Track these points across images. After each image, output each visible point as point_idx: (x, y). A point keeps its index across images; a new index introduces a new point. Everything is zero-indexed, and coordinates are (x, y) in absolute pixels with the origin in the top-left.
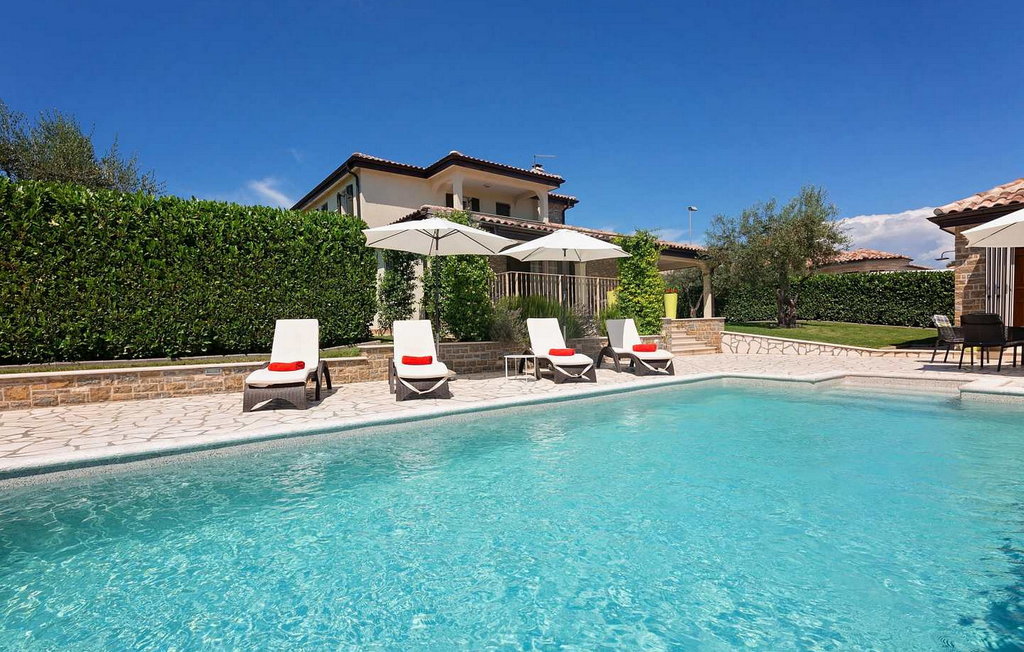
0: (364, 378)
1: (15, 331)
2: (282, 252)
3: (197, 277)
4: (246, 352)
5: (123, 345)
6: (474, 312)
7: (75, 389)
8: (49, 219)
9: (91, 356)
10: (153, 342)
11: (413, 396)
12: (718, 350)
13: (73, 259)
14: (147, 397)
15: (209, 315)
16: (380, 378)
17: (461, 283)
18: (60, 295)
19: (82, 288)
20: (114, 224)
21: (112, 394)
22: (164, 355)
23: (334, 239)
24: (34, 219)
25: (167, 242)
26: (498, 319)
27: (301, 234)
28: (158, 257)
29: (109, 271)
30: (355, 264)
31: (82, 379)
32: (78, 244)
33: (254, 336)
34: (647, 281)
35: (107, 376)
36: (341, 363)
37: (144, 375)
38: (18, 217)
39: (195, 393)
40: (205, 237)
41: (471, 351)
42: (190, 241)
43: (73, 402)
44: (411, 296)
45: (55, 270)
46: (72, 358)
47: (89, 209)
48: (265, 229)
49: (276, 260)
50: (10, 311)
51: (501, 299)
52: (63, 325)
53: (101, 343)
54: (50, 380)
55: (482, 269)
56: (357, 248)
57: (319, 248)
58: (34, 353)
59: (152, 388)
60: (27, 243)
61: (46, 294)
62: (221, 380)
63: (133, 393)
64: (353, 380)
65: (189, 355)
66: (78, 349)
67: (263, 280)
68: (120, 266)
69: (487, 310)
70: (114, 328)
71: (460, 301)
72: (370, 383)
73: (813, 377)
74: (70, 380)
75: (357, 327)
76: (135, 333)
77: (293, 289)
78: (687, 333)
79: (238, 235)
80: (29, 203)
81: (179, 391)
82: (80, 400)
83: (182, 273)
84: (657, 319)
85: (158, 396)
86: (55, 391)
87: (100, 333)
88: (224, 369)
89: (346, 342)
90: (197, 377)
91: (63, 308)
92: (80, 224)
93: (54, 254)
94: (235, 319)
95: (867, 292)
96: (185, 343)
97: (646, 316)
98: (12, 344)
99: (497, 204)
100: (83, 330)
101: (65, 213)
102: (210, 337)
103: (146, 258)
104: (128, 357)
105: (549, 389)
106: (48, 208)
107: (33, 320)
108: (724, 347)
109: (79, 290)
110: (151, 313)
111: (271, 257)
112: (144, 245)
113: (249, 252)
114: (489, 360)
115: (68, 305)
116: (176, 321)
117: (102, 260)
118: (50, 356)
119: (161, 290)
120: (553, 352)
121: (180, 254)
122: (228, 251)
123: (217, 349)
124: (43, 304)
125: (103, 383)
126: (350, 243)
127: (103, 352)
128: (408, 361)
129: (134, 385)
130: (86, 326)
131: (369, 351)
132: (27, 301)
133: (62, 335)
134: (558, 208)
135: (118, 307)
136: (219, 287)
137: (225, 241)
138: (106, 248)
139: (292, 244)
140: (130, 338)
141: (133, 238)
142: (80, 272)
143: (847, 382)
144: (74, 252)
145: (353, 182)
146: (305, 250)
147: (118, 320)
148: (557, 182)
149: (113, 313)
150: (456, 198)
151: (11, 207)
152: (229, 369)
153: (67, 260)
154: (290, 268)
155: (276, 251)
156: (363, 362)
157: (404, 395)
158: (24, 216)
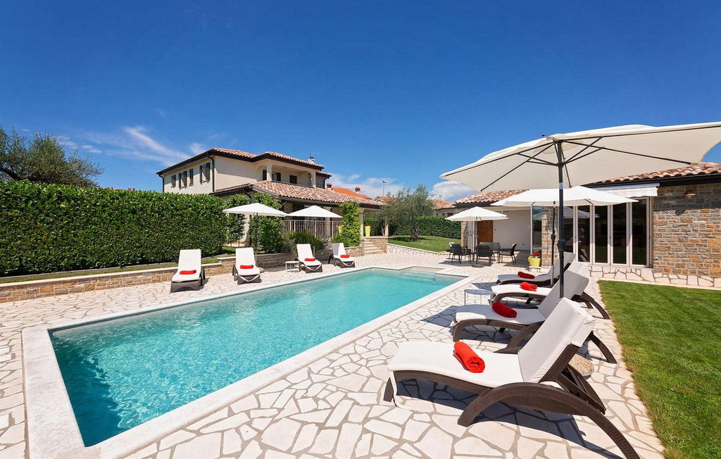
0: (220, 273)
1: (37, 258)
2: (180, 215)
3: (136, 228)
4: (159, 262)
5: (95, 262)
6: (274, 240)
7: (77, 286)
8: (59, 204)
9: (77, 268)
10: (112, 260)
11: (245, 282)
12: (385, 252)
13: (72, 222)
14: (113, 287)
15: (141, 246)
16: (228, 272)
17: (268, 228)
18: (63, 239)
19: (75, 235)
20: (95, 205)
21: (96, 287)
22: (117, 266)
23: (207, 209)
24: (52, 203)
25: (122, 213)
26: (285, 243)
27: (190, 207)
28: (117, 220)
29: (91, 227)
30: (217, 219)
31: (80, 281)
32: (75, 215)
33: (163, 255)
34: (354, 223)
35: (93, 279)
36: (209, 267)
37: (113, 277)
38: (43, 203)
39: (138, 284)
40: (142, 210)
41: (271, 257)
42: (134, 212)
43: (76, 292)
44: (242, 228)
45: (62, 227)
46: (67, 269)
47: (82, 199)
48: (172, 205)
49: (177, 219)
50: (35, 248)
51: (287, 233)
52: (64, 254)
53: (83, 262)
54: (64, 282)
55: (278, 221)
57: (199, 212)
58: (47, 268)
59: (116, 283)
60: (47, 215)
61: (56, 240)
62: (151, 277)
63: (106, 286)
64: (215, 274)
65: (130, 265)
66: (71, 265)
67: (170, 229)
68: (97, 225)
69: (280, 239)
70: (91, 254)
71: (267, 235)
72: (223, 275)
73: (398, 268)
74: (75, 281)
75: (216, 248)
76: (102, 256)
77: (185, 232)
78: (373, 244)
79: (159, 208)
80: (50, 196)
81: (130, 284)
82: (79, 291)
83: (129, 227)
84: (358, 239)
85: (119, 286)
86: (67, 287)
87: (84, 256)
88: (152, 272)
89: (210, 255)
90: (139, 277)
91: (65, 246)
92: (77, 206)
93: (62, 220)
94: (154, 247)
96: (128, 260)
97: (353, 238)
98: (35, 264)
99: (290, 176)
100: (75, 256)
101: (69, 201)
102: (141, 256)
103: (111, 221)
104: (98, 268)
105: (303, 276)
106: (60, 199)
107: (47, 252)
108: (387, 250)
109: (74, 236)
110: (112, 246)
111: (175, 218)
112: (110, 215)
113: (163, 216)
114: (280, 261)
115: (68, 244)
116: (124, 250)
117: (87, 222)
118: (55, 269)
119: (117, 235)
120: (307, 260)
121: (128, 219)
122: (153, 216)
123: (145, 262)
124: (54, 244)
125: (91, 282)
126: (214, 210)
127: (84, 266)
128: (243, 267)
129: (107, 282)
130: (76, 254)
131: (223, 260)
132: (45, 243)
133: (63, 259)
134: (321, 179)
135: (94, 244)
136: (148, 232)
137: (152, 211)
138: (90, 216)
139: (185, 211)
140: (99, 258)
141: (104, 211)
142: (75, 228)
143: (414, 269)
144: (73, 219)
145: (211, 161)
146: (192, 214)
147: (94, 250)
149: (91, 248)
150: (268, 174)
151: (39, 199)
152: (155, 272)
153: (68, 223)
154: (184, 222)
155: (178, 215)
156: (220, 265)
157: (241, 282)
158: (46, 202)
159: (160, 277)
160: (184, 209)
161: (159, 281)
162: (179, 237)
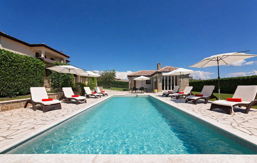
2: (16, 66)
23: (34, 65)
26: (75, 87)
30: (40, 72)
49: (14, 68)
56: (41, 68)
95: (116, 83)
99: (51, 58)
111: (12, 67)
126: (39, 66)
148: (68, 57)
150: (42, 55)
155: (14, 65)
159: (8, 106)
160: (20, 62)
161: (7, 110)
162: (14, 81)
